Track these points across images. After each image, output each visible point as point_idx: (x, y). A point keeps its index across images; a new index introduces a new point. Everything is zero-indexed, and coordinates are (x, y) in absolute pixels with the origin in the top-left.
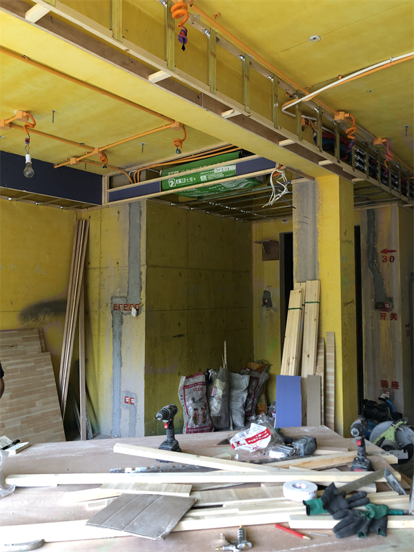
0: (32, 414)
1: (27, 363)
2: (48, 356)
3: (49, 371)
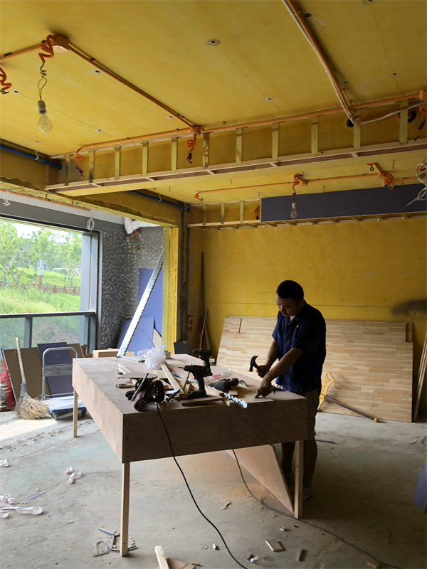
0: (385, 388)
1: (389, 348)
2: (411, 346)
3: (408, 358)
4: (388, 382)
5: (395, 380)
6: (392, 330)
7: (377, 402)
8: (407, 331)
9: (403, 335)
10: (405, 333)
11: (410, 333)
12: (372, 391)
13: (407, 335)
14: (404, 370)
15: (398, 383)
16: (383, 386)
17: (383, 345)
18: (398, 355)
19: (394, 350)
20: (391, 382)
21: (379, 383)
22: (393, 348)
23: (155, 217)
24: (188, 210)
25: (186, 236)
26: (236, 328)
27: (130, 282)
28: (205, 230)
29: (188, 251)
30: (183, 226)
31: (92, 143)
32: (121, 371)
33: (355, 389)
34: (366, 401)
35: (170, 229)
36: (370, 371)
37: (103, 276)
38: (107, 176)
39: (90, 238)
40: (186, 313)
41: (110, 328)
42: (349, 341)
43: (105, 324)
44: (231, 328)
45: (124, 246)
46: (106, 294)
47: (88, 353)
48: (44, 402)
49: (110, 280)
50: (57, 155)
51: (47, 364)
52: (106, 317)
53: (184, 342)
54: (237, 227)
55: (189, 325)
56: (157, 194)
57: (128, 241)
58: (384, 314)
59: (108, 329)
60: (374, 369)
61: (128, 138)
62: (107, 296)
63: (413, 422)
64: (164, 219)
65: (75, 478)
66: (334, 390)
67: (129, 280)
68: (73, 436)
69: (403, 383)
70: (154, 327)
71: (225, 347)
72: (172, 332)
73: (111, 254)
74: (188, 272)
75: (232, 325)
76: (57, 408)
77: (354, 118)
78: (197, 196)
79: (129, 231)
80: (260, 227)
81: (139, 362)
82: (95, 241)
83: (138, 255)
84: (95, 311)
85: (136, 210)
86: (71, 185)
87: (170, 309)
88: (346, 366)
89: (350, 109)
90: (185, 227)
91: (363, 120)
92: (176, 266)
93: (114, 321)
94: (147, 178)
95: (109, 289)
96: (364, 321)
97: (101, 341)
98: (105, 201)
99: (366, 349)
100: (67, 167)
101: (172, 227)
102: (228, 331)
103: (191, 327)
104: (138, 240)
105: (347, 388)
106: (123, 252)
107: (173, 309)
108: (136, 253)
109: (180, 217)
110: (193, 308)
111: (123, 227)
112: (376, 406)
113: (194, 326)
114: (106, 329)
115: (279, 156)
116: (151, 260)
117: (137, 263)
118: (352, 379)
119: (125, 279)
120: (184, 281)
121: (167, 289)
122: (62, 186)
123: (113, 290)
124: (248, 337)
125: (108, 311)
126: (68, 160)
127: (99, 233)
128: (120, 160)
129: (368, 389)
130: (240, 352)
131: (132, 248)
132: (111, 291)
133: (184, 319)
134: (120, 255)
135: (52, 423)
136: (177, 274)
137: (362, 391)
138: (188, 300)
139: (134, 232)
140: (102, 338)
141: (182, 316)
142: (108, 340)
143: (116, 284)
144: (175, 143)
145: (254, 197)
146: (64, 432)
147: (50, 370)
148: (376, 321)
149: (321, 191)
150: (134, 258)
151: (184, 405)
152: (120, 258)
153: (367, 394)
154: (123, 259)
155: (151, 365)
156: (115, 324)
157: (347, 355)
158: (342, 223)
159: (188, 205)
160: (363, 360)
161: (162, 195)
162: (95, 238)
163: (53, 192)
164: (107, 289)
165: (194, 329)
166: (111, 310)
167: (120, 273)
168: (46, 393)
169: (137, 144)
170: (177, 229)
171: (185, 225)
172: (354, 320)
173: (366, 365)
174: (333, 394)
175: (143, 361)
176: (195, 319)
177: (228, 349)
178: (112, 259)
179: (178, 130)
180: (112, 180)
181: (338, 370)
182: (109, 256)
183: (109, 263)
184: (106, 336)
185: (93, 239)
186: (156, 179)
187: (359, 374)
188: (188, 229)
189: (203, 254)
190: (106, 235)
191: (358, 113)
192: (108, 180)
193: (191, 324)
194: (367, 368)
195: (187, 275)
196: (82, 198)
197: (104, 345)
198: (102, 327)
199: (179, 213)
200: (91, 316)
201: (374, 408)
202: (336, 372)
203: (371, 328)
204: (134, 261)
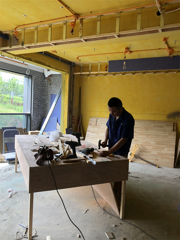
1: (165, 134)
2: (175, 133)
3: (173, 138)
4: (164, 149)
5: (167, 148)
6: (167, 125)
7: (158, 158)
8: (174, 126)
9: (172, 128)
10: (173, 127)
11: (175, 127)
12: (156, 153)
13: (174, 128)
14: (171, 144)
15: (168, 150)
16: (161, 151)
17: (162, 132)
18: (169, 137)
19: (167, 135)
20: (165, 149)
21: (160, 150)
22: (167, 134)
23: (57, 68)
24: (74, 66)
25: (72, 78)
26: (95, 123)
27: (46, 100)
28: (82, 76)
29: (73, 86)
30: (71, 73)
31: (22, 24)
32: (36, 142)
33: (148, 152)
34: (153, 158)
35: (65, 75)
36: (156, 144)
37: (34, 97)
38: (31, 43)
39: (28, 79)
40: (72, 115)
41: (37, 121)
42: (146, 130)
43: (35, 119)
44: (92, 123)
45: (44, 83)
46: (35, 105)
47: (27, 132)
48: (4, 155)
49: (37, 99)
50: (5, 31)
51: (5, 137)
52: (35, 116)
53: (71, 129)
54: (97, 75)
55: (73, 121)
56: (59, 57)
57: (46, 81)
58: (164, 118)
59: (36, 122)
60: (158, 143)
61: (41, 22)
62: (36, 106)
63: (174, 168)
64: (62, 69)
65: (12, 194)
66: (139, 152)
67: (46, 99)
68: (15, 172)
69: (171, 150)
70: (57, 121)
71: (89, 131)
72: (65, 124)
73: (37, 87)
74: (73, 96)
75: (93, 121)
76: (9, 158)
77: (162, 9)
78: (78, 58)
79: (46, 76)
80: (107, 75)
81: (47, 137)
82: (30, 80)
83: (50, 88)
84: (30, 113)
85: (48, 64)
86: (13, 47)
87: (64, 113)
88: (145, 141)
89: (160, 3)
90: (72, 74)
91: (166, 11)
92: (67, 93)
93: (39, 118)
94: (51, 43)
95: (37, 103)
96: (154, 121)
97: (33, 127)
98: (32, 59)
99: (154, 134)
100: (11, 38)
101: (66, 74)
102: (91, 124)
103: (74, 122)
104: (50, 80)
105: (145, 152)
106: (44, 86)
107: (65, 113)
108: (49, 87)
109: (70, 69)
110: (75, 113)
111: (43, 74)
112: (158, 160)
113: (76, 121)
114: (35, 121)
115: (119, 31)
116: (57, 90)
117: (50, 91)
118: (147, 147)
119: (44, 99)
120: (71, 100)
121: (63, 103)
122: (8, 48)
123: (39, 103)
124: (100, 127)
125: (36, 113)
126: (11, 34)
127: (32, 76)
128: (37, 34)
129: (155, 152)
130: (96, 134)
131: (48, 84)
132: (37, 104)
133: (71, 118)
134: (42, 87)
135: (7, 165)
136: (68, 97)
137: (152, 153)
138: (73, 109)
139: (49, 76)
140: (33, 125)
141: (70, 116)
142: (36, 127)
143: (40, 101)
144: (65, 25)
145: (105, 60)
146: (11, 169)
147: (7, 140)
148: (160, 121)
149: (137, 58)
150: (48, 89)
151: (64, 162)
152: (42, 88)
153: (154, 155)
154: (43, 89)
155: (52, 140)
156: (39, 119)
157: (145, 136)
158: (146, 74)
159: (74, 63)
160: (153, 139)
161: (61, 58)
162: (30, 78)
163: (5, 51)
164: (36, 103)
165: (75, 123)
166: (37, 113)
167: (42, 96)
168: (5, 150)
169: (46, 26)
170: (68, 75)
171: (72, 73)
172: (149, 121)
173: (154, 141)
174: (138, 154)
175: (49, 137)
176: (76, 118)
177: (91, 132)
178: (38, 89)
179: (67, 17)
180: (33, 45)
181: (141, 143)
182: (36, 87)
183: (37, 91)
184: (35, 124)
185: (29, 79)
186: (55, 44)
187: (151, 145)
188: (74, 75)
189: (80, 87)
190: (35, 77)
191: (163, 7)
192: (31, 45)
193: (74, 120)
194: (155, 143)
195: (73, 97)
196: (20, 56)
197: (34, 129)
198: (33, 121)
199: (69, 67)
200: (28, 115)
201: (157, 161)
202: (140, 144)
203: (157, 124)
204: (48, 90)
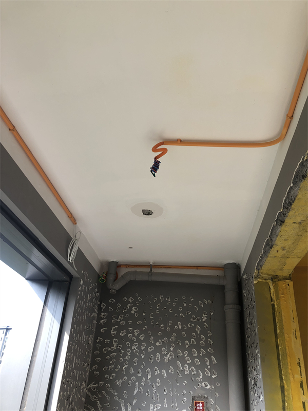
35: (270, 282)
204: (109, 353)
